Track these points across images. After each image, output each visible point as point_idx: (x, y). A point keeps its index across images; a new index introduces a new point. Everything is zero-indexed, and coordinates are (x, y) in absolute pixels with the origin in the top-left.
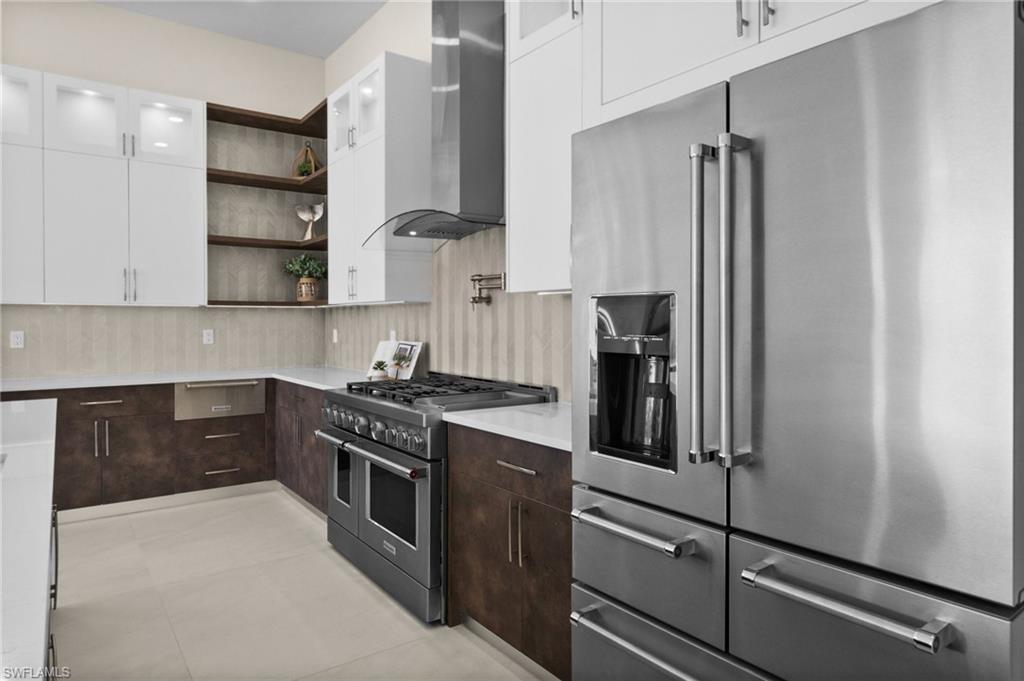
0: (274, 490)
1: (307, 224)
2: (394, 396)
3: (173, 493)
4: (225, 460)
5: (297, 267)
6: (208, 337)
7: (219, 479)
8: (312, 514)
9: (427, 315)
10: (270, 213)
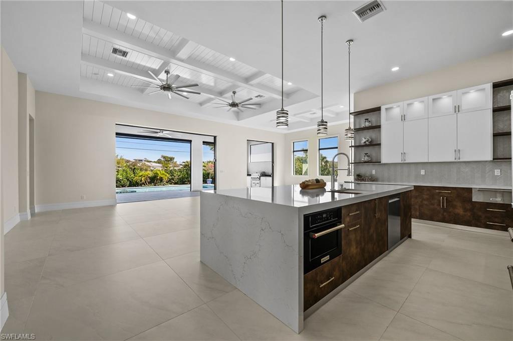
3: (471, 226)
4: (498, 220)
7: (494, 227)
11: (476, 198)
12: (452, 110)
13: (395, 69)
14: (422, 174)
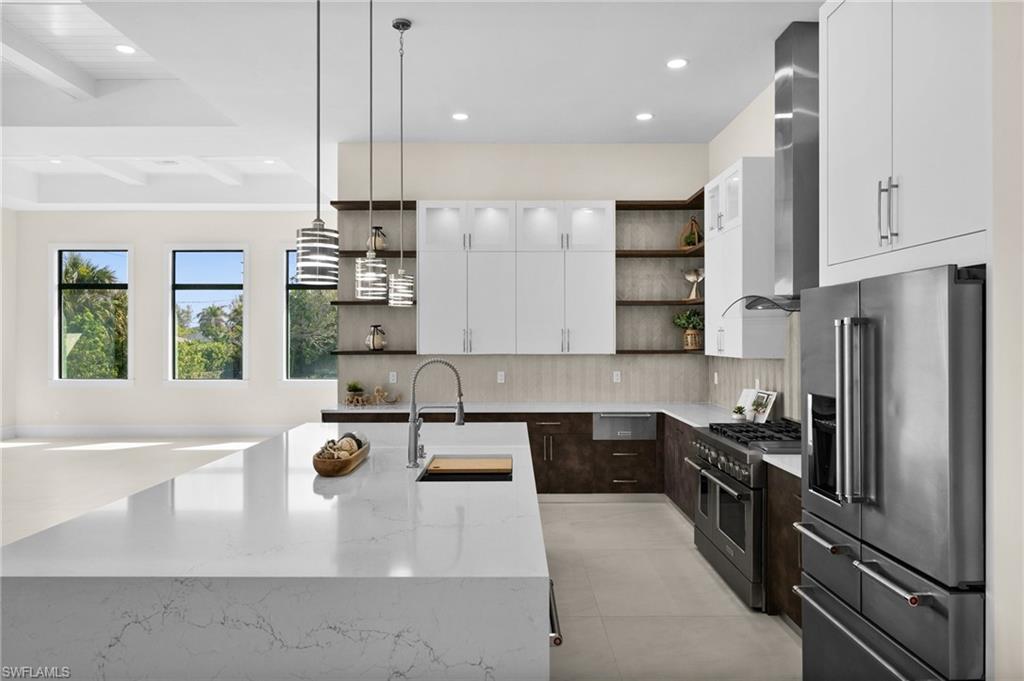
0: (664, 502)
1: (693, 284)
2: (738, 438)
3: (591, 492)
4: (627, 473)
5: (684, 322)
6: (617, 377)
7: (623, 487)
8: (687, 523)
9: (782, 369)
10: (664, 278)
11: (600, 433)
12: (556, 242)
13: (460, 117)
14: (499, 381)
